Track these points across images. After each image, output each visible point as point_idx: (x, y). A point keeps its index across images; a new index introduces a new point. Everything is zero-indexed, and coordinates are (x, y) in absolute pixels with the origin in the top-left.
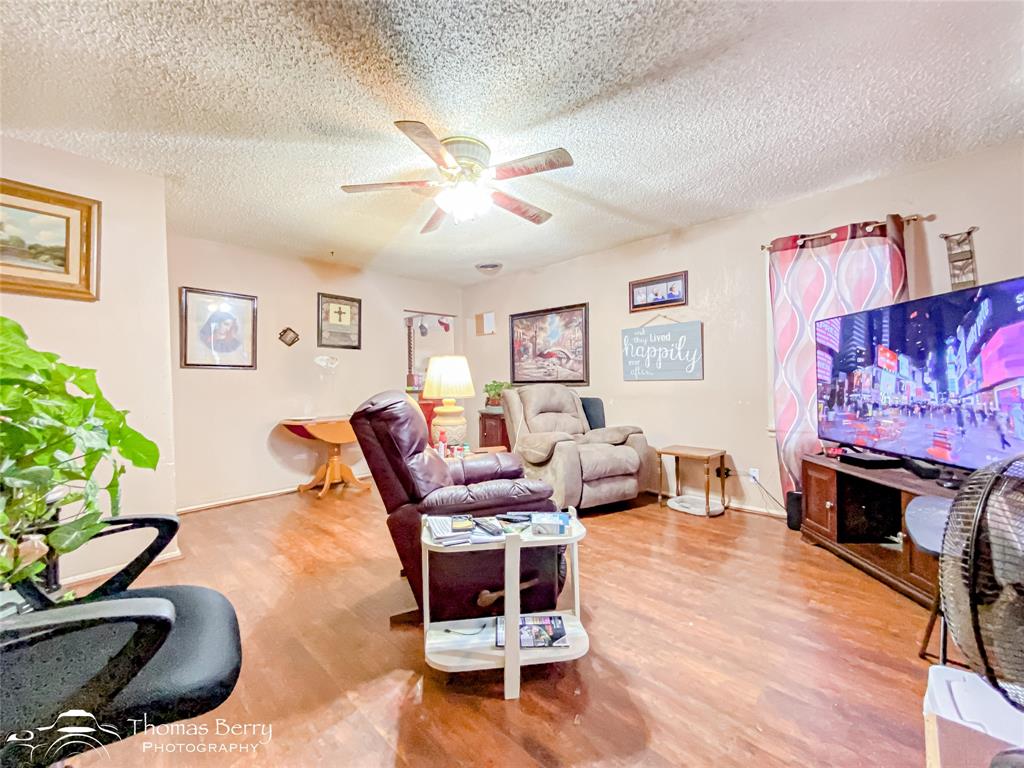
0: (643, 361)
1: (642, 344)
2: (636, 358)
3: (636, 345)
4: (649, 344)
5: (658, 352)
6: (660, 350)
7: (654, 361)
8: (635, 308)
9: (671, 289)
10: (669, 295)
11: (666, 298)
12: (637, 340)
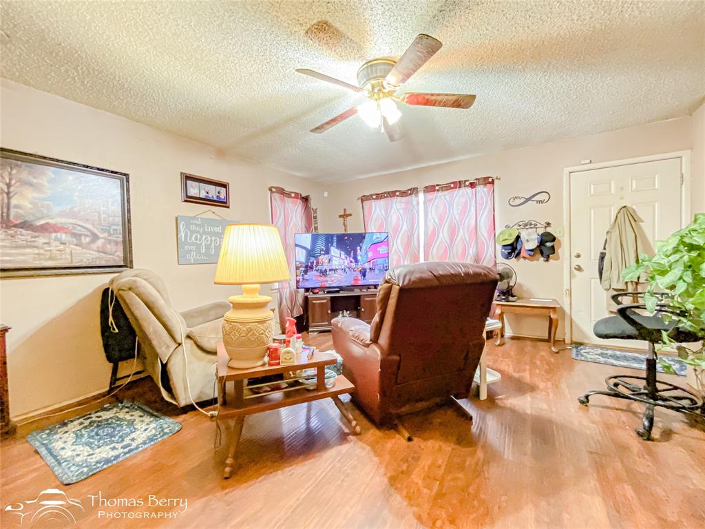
0: (199, 246)
1: (198, 232)
2: (193, 244)
3: (193, 232)
4: (204, 232)
5: (211, 240)
6: (213, 238)
7: (208, 247)
8: (189, 199)
9: (219, 193)
10: (218, 197)
11: (215, 199)
12: (193, 228)
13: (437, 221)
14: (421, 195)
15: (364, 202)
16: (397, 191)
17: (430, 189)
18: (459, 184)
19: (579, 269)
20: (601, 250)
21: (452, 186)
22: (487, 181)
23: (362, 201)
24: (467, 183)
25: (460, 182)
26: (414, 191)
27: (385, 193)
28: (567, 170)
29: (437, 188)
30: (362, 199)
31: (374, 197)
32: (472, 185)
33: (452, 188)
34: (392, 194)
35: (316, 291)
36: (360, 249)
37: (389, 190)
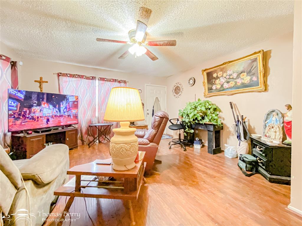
13: (105, 94)
14: (97, 81)
16: (84, 76)
18: (115, 81)
19: (148, 114)
20: (153, 109)
21: (112, 80)
22: (125, 82)
23: (59, 76)
24: (118, 81)
26: (93, 78)
27: (77, 75)
28: (146, 84)
29: (105, 79)
30: (58, 74)
31: (69, 75)
33: (112, 81)
34: (81, 77)
35: (30, 132)
36: (63, 104)
37: (79, 74)
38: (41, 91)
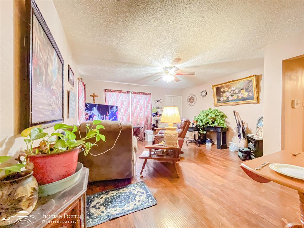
14: (131, 94)
15: (106, 92)
16: (122, 91)
17: (135, 93)
21: (141, 93)
22: (150, 94)
23: (105, 91)
25: (143, 93)
26: (128, 92)
27: (117, 90)
28: (166, 95)
30: (105, 90)
31: (112, 91)
32: (146, 94)
34: (120, 91)
37: (119, 90)
38: (94, 102)
